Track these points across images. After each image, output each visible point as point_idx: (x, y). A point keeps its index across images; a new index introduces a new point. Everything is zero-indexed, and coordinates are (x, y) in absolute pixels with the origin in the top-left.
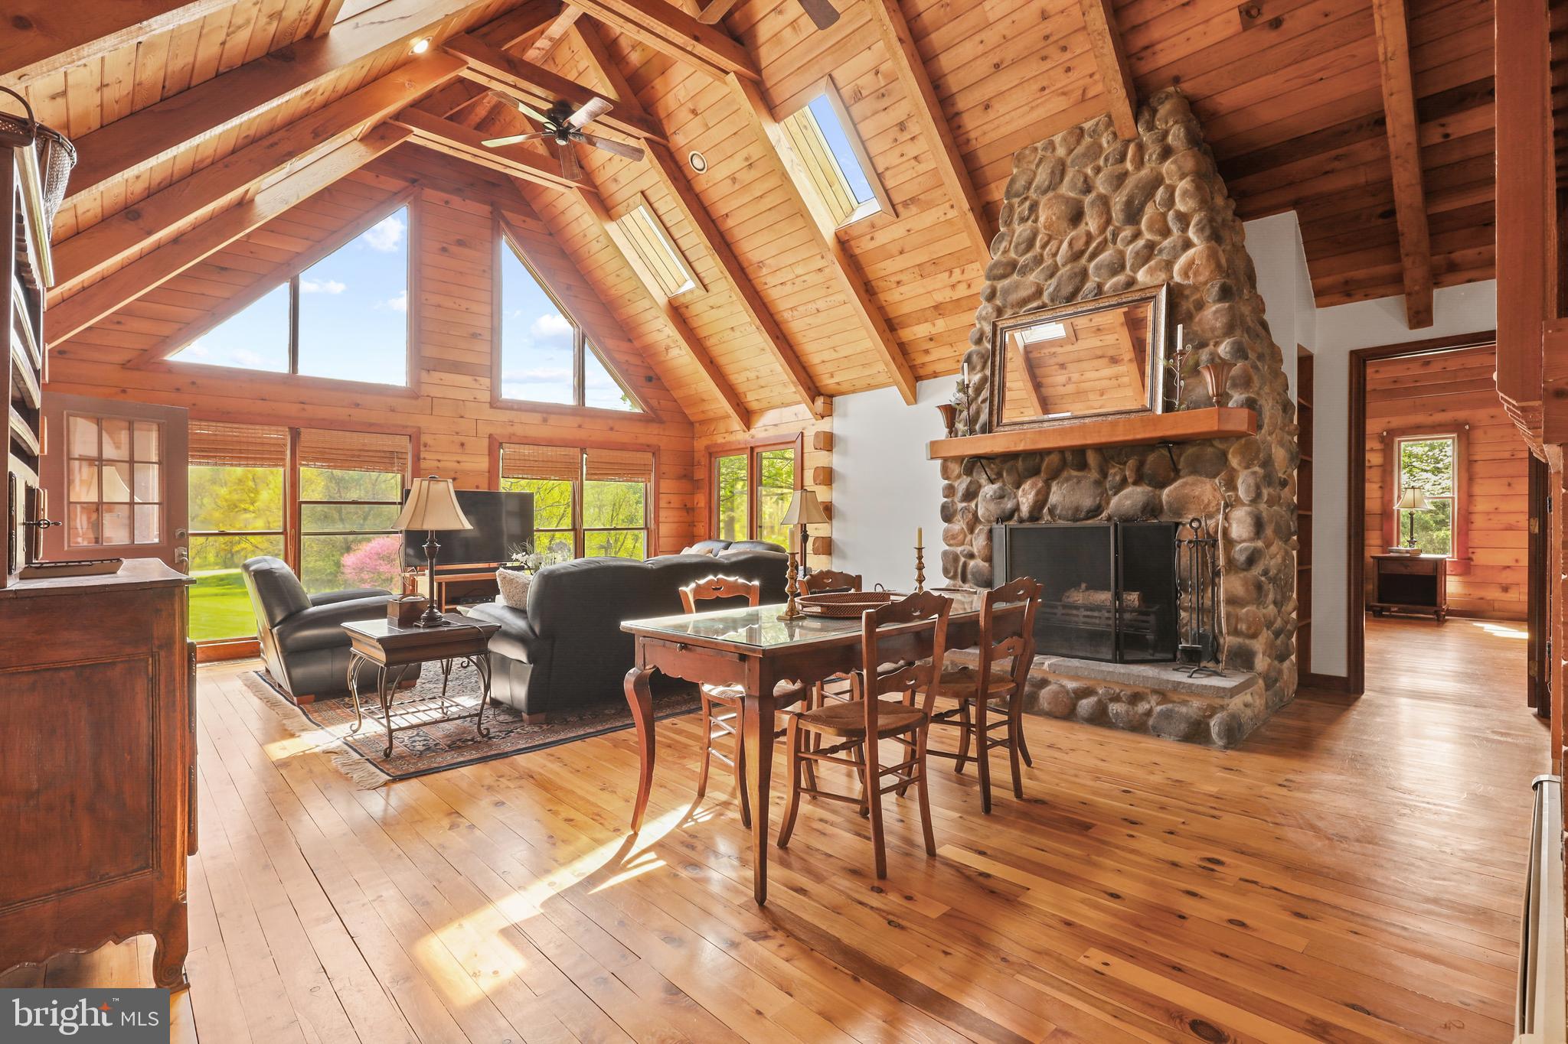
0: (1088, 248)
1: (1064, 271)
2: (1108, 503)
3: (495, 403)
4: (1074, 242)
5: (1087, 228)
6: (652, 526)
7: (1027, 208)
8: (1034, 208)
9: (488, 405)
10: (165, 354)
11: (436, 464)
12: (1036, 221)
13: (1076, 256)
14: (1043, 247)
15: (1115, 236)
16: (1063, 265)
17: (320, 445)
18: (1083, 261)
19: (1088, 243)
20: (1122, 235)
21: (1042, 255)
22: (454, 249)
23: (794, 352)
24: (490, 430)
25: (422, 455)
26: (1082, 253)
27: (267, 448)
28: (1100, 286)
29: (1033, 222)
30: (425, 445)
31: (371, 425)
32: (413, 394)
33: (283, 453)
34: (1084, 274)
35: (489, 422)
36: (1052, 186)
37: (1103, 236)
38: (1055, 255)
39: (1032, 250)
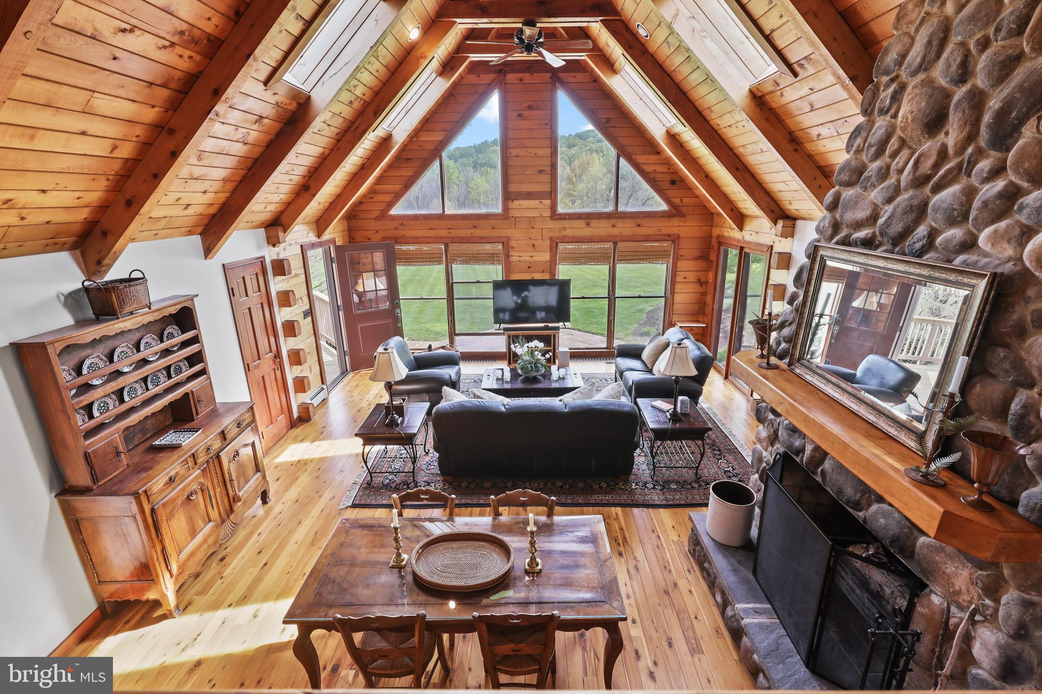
0: (936, 174)
1: (903, 198)
2: (869, 505)
3: (555, 215)
4: (922, 159)
5: (946, 140)
6: (669, 296)
7: (890, 95)
8: (898, 96)
9: (549, 218)
10: (389, 210)
11: (519, 258)
12: (895, 116)
13: (919, 182)
14: (894, 155)
15: (972, 163)
16: (906, 189)
17: (458, 252)
18: (927, 189)
19: (936, 166)
20: (979, 166)
21: (888, 167)
22: (526, 113)
23: (757, 180)
24: (551, 234)
25: (511, 253)
26: (928, 178)
27: (434, 256)
28: (933, 234)
29: (892, 117)
30: (512, 248)
31: (482, 238)
32: (505, 215)
33: (441, 257)
34: (920, 211)
35: (550, 229)
36: (925, 65)
37: (961, 158)
38: (900, 171)
39: (882, 158)
